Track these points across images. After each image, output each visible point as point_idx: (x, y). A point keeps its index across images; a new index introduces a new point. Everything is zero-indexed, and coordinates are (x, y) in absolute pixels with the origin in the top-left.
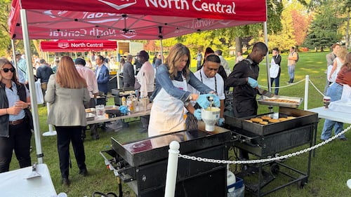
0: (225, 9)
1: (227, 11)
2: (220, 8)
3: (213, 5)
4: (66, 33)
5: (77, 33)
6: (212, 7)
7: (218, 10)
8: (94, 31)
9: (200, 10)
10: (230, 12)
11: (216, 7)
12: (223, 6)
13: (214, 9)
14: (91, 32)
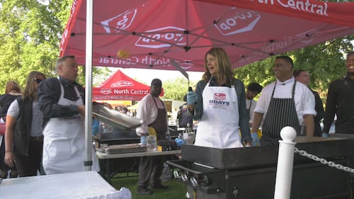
0: (315, 9)
1: (317, 11)
2: (309, 8)
3: (301, 3)
4: (117, 61)
5: (129, 61)
6: (300, 6)
7: (307, 9)
8: (146, 60)
9: (287, 6)
10: (322, 13)
11: (305, 6)
12: (313, 6)
13: (302, 8)
14: (143, 60)
